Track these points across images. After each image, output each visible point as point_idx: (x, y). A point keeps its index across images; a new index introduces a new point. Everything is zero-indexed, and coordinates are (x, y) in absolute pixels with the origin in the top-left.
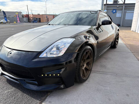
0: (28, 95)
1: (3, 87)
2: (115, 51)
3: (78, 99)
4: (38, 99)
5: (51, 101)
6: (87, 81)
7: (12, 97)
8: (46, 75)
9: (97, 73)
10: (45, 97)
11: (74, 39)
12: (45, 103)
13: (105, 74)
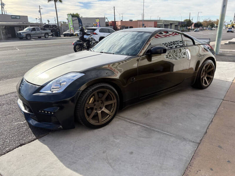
0: (32, 130)
1: (18, 119)
2: (194, 95)
3: (72, 144)
4: (36, 136)
5: (46, 140)
6: (103, 128)
7: (17, 129)
8: (43, 112)
9: (126, 121)
10: (43, 135)
11: (83, 74)
12: (39, 140)
13: (136, 124)
